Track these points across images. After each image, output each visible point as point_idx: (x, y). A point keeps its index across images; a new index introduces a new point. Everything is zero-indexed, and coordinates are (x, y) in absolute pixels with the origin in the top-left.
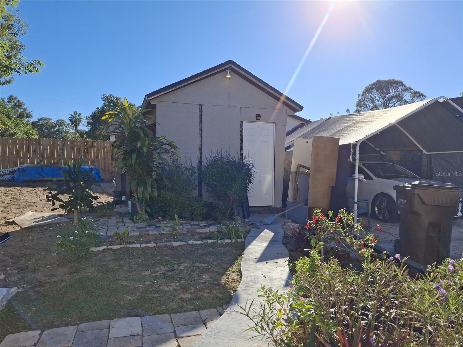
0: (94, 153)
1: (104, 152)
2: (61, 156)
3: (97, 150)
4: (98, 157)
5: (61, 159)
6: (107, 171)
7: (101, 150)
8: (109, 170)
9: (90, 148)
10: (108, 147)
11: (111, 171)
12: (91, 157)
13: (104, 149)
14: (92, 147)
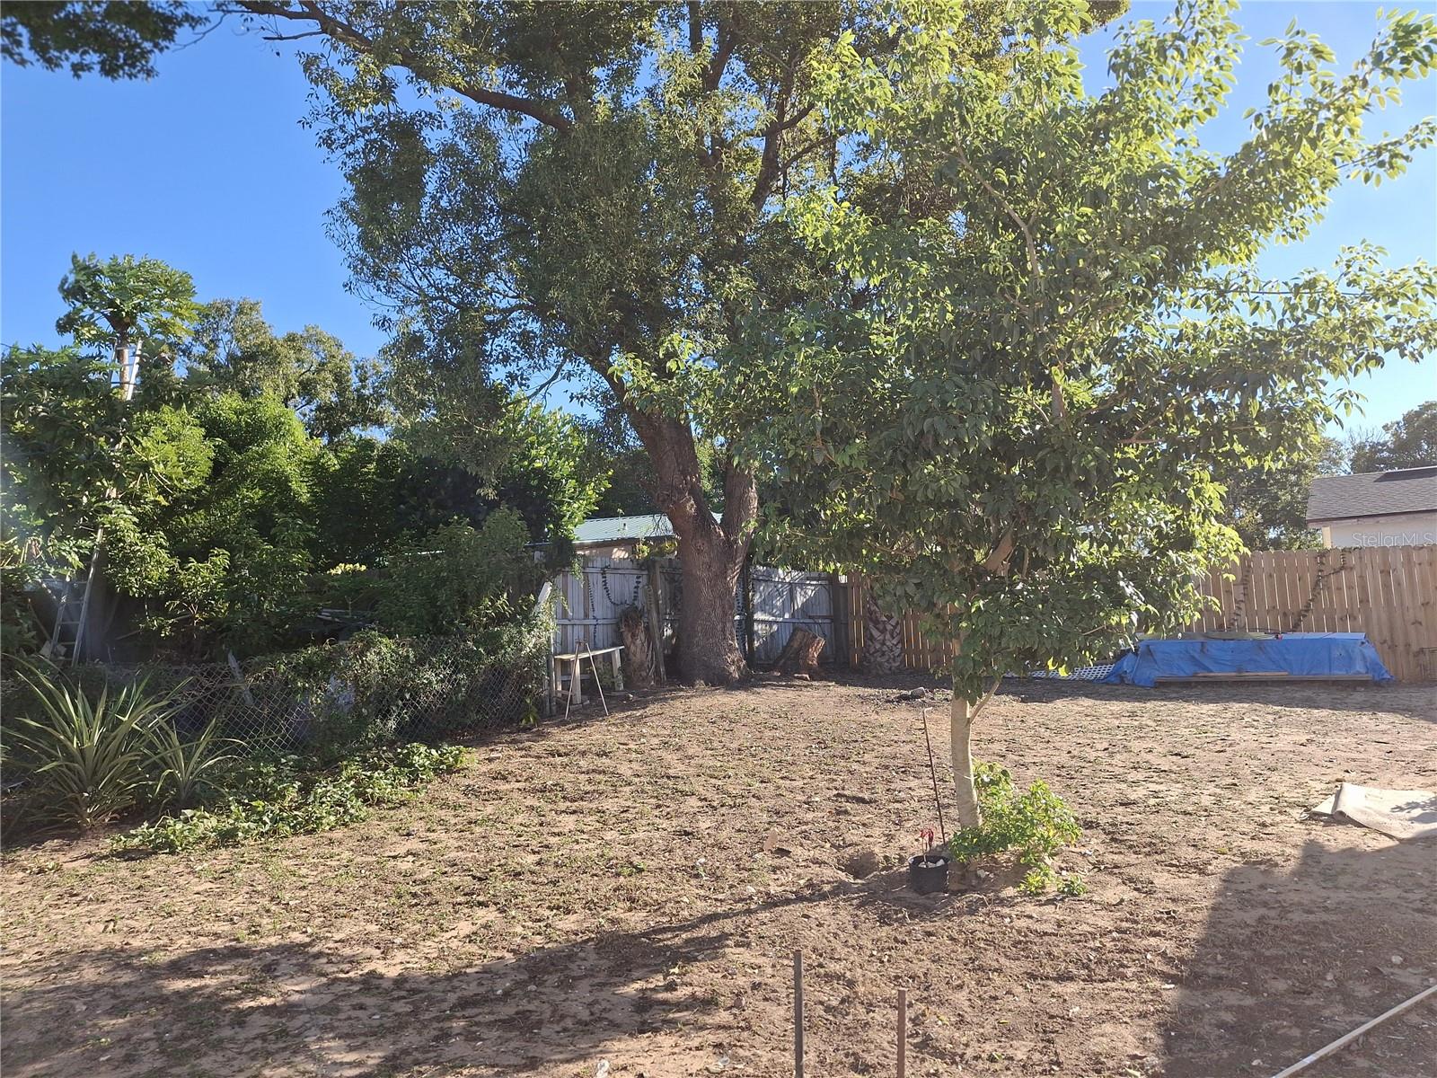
0: (1350, 588)
1: (1386, 586)
2: (1242, 605)
3: (1362, 577)
4: (1364, 601)
5: (1243, 613)
6: (1401, 648)
7: (1374, 577)
8: (1408, 645)
9: (1337, 572)
10: (1399, 566)
11: (1415, 648)
12: (1342, 605)
13: (1385, 573)
14: (1342, 568)
